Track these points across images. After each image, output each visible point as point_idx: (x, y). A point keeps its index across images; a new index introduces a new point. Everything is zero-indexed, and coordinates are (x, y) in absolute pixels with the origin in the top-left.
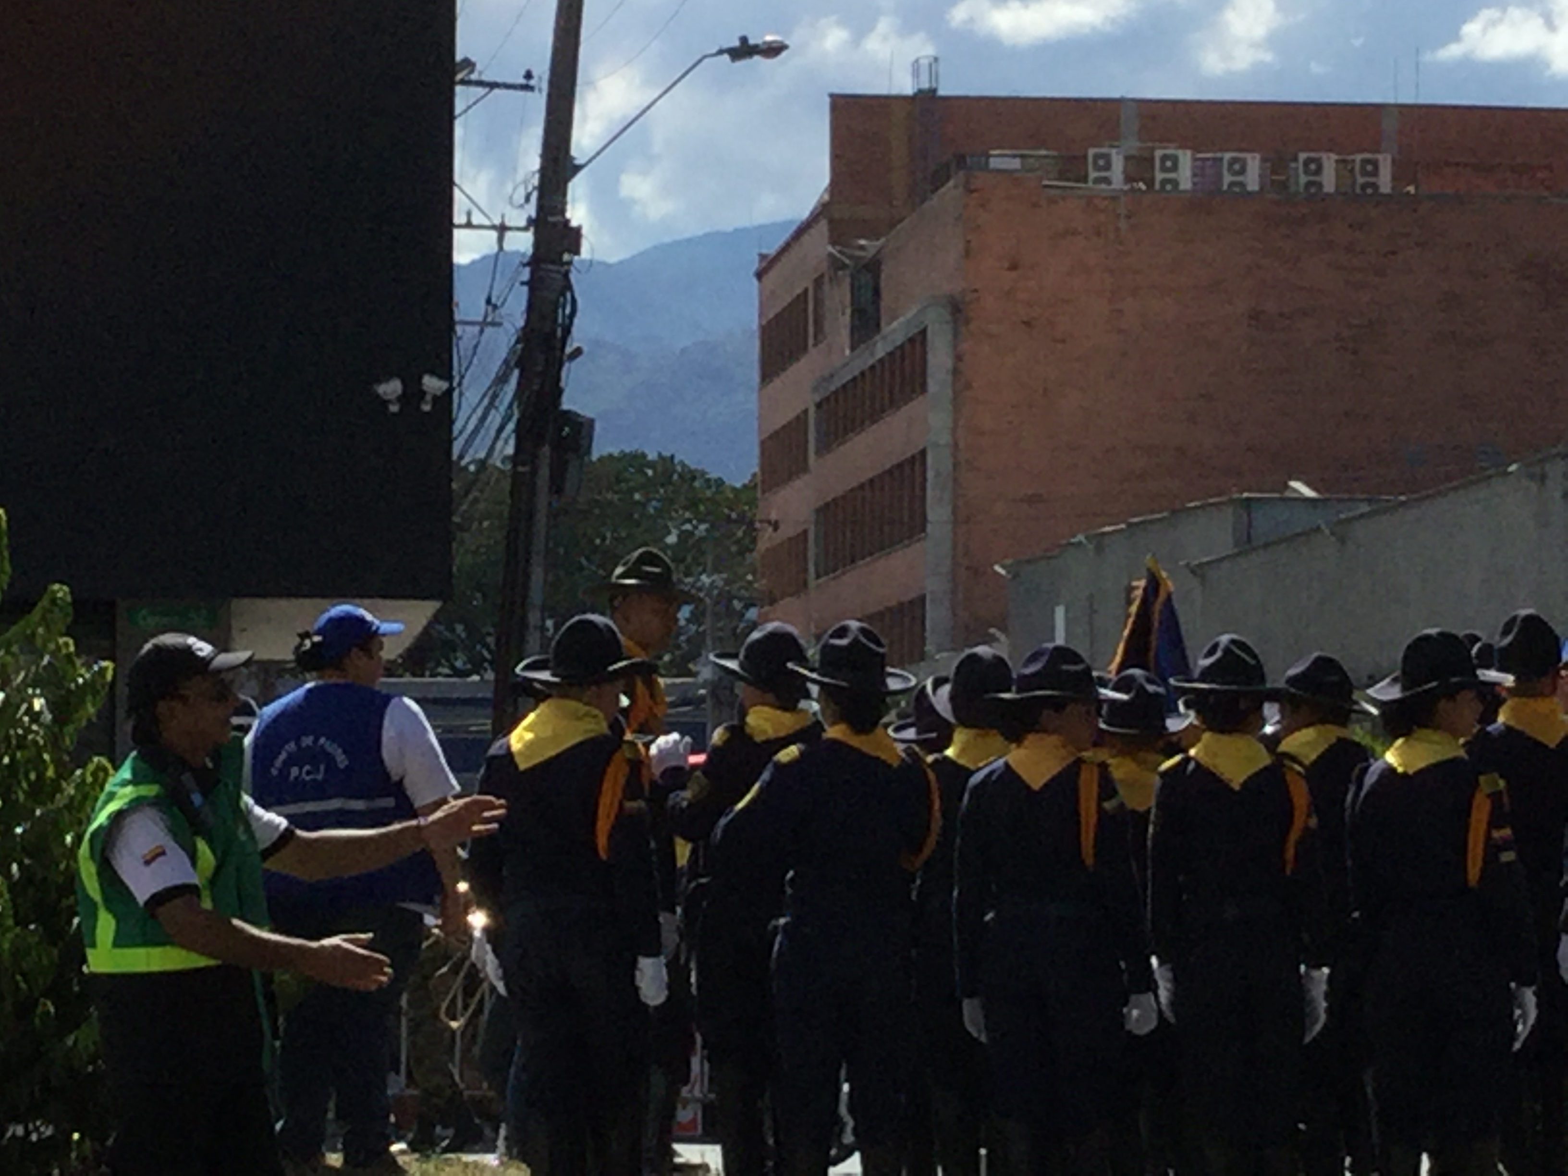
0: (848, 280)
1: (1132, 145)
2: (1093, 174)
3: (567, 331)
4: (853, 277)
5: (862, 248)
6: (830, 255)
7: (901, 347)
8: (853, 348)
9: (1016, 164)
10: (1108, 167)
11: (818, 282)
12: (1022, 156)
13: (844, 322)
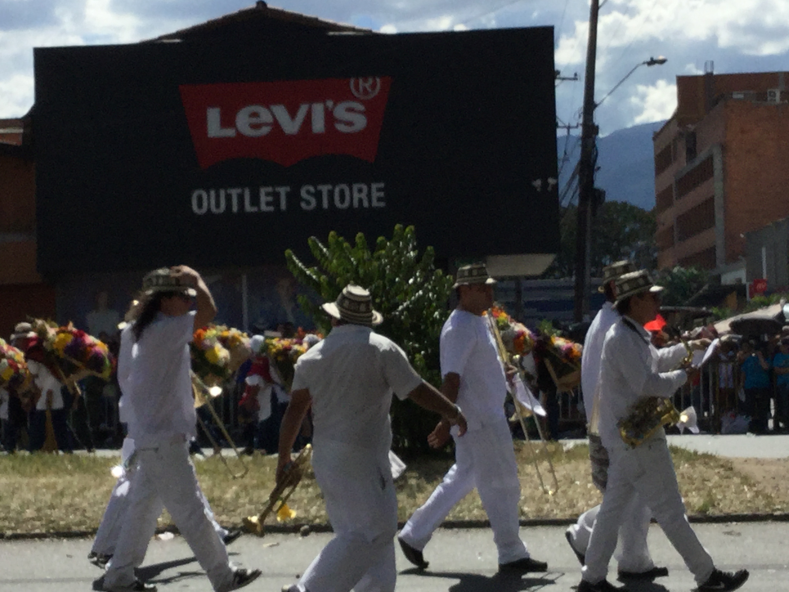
1: (783, 88)
2: (769, 99)
3: (595, 161)
4: (686, 138)
5: (689, 128)
6: (678, 131)
7: (704, 162)
8: (687, 162)
9: (741, 96)
10: (774, 96)
12: (744, 94)
13: (684, 154)
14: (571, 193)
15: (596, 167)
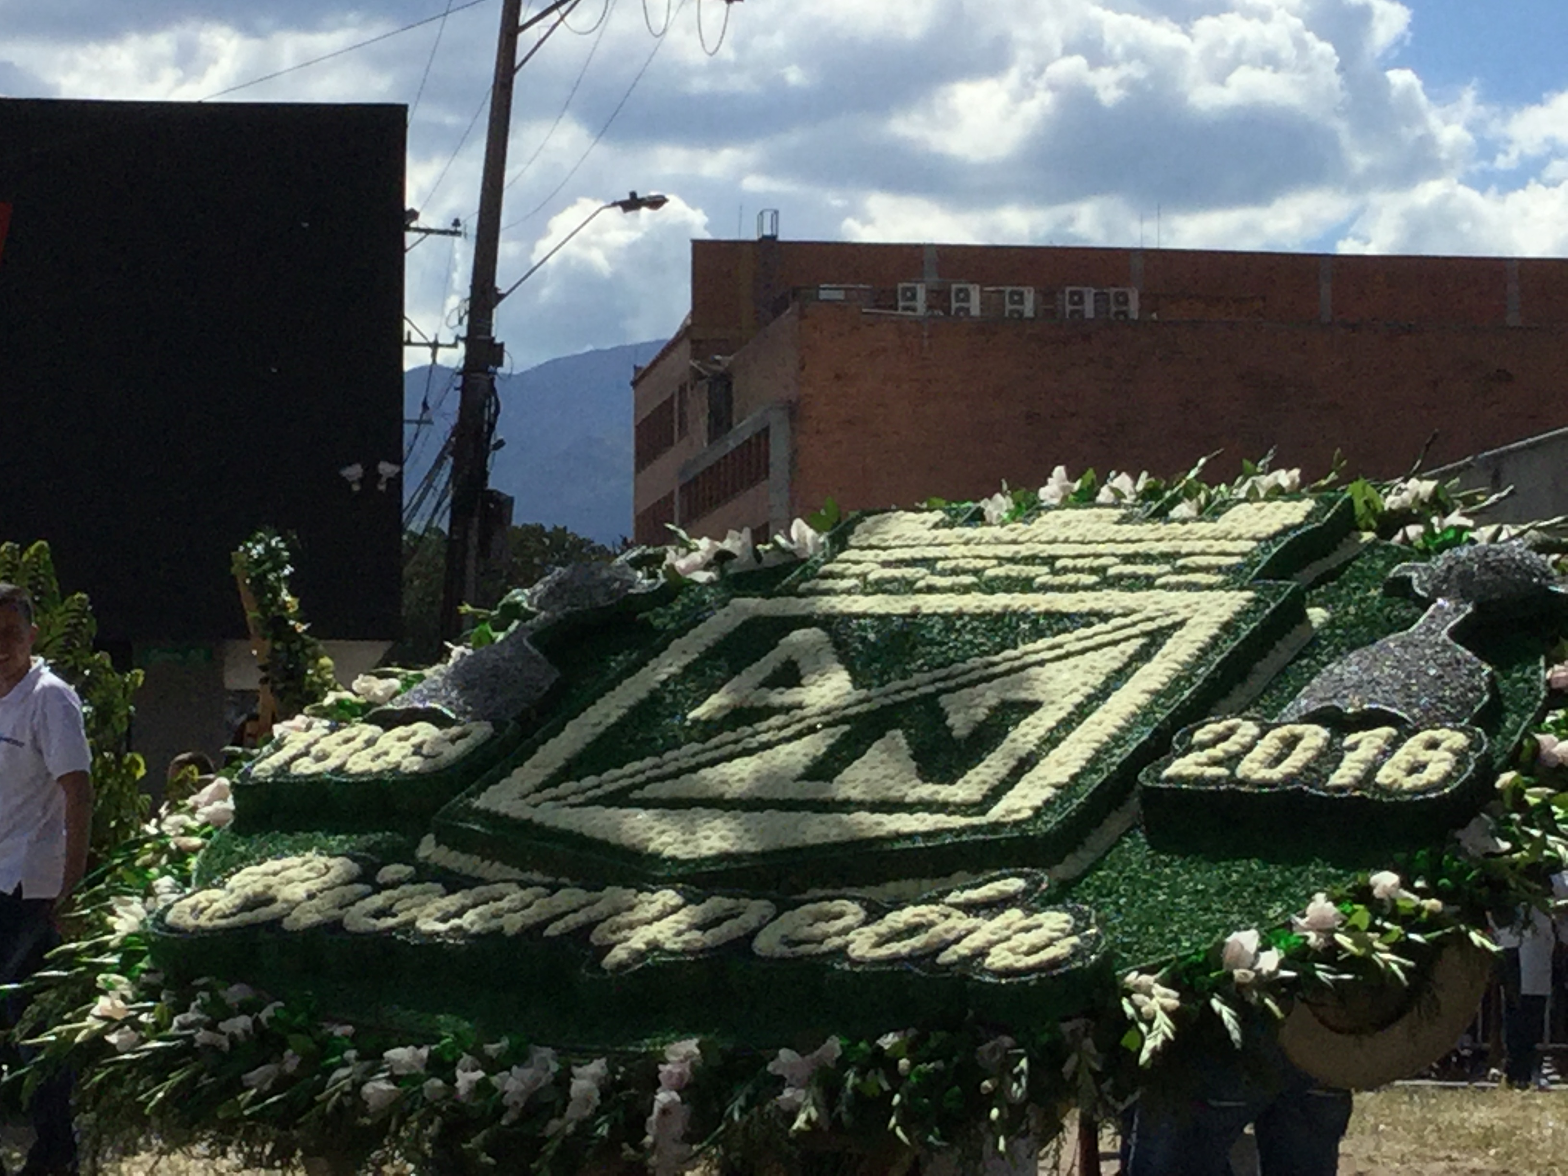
0: (707, 387)
1: (933, 280)
2: (901, 304)
3: (492, 426)
4: (710, 384)
5: (718, 362)
6: (692, 367)
7: (749, 441)
8: (710, 442)
9: (839, 295)
10: (914, 297)
11: (682, 389)
12: (846, 289)
13: (704, 421)
14: (431, 501)
15: (493, 442)
